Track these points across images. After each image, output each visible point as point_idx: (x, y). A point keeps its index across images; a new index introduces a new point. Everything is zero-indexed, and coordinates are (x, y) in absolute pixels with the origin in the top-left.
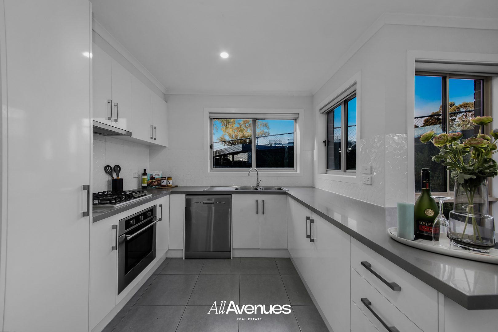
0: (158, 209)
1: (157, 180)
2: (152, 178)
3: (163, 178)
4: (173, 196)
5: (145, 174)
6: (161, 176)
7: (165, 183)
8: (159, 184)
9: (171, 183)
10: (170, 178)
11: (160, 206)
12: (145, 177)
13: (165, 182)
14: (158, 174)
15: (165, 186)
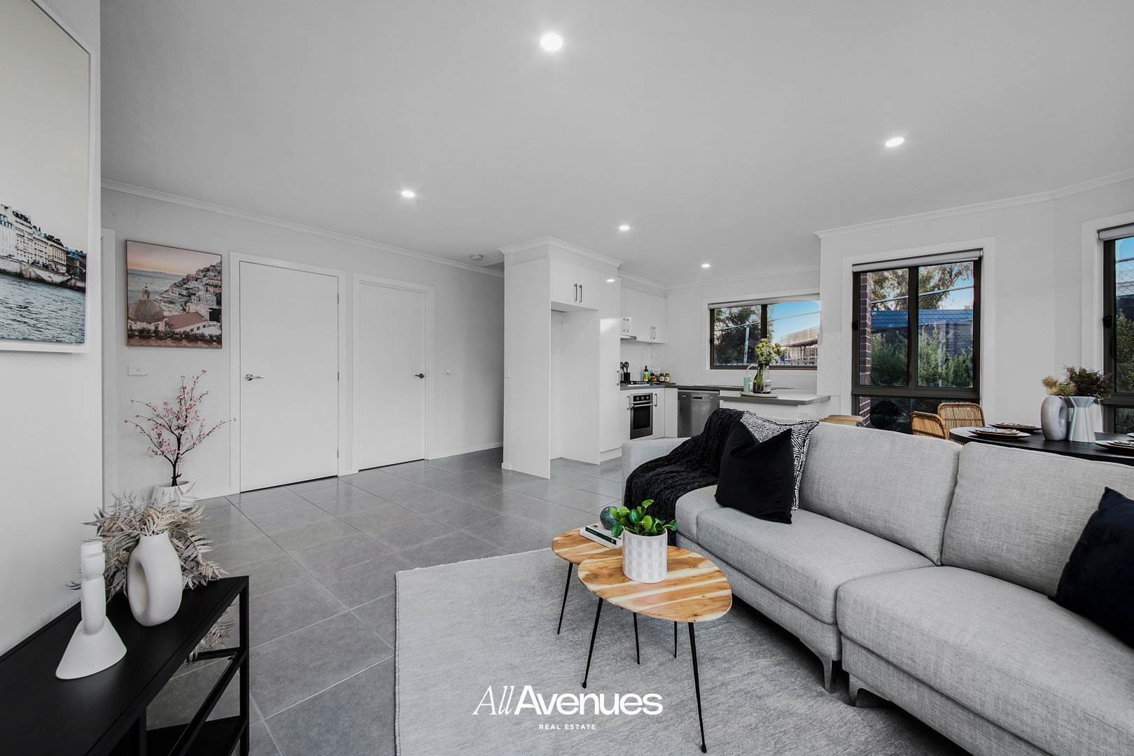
0: (654, 397)
1: (657, 377)
2: (652, 374)
3: (661, 375)
4: (668, 390)
5: (646, 370)
6: (659, 373)
7: (663, 380)
8: (658, 380)
9: (668, 379)
10: (667, 375)
11: (656, 395)
12: (646, 373)
13: (663, 378)
14: (657, 372)
15: (663, 382)
